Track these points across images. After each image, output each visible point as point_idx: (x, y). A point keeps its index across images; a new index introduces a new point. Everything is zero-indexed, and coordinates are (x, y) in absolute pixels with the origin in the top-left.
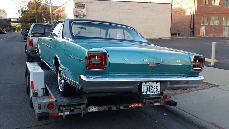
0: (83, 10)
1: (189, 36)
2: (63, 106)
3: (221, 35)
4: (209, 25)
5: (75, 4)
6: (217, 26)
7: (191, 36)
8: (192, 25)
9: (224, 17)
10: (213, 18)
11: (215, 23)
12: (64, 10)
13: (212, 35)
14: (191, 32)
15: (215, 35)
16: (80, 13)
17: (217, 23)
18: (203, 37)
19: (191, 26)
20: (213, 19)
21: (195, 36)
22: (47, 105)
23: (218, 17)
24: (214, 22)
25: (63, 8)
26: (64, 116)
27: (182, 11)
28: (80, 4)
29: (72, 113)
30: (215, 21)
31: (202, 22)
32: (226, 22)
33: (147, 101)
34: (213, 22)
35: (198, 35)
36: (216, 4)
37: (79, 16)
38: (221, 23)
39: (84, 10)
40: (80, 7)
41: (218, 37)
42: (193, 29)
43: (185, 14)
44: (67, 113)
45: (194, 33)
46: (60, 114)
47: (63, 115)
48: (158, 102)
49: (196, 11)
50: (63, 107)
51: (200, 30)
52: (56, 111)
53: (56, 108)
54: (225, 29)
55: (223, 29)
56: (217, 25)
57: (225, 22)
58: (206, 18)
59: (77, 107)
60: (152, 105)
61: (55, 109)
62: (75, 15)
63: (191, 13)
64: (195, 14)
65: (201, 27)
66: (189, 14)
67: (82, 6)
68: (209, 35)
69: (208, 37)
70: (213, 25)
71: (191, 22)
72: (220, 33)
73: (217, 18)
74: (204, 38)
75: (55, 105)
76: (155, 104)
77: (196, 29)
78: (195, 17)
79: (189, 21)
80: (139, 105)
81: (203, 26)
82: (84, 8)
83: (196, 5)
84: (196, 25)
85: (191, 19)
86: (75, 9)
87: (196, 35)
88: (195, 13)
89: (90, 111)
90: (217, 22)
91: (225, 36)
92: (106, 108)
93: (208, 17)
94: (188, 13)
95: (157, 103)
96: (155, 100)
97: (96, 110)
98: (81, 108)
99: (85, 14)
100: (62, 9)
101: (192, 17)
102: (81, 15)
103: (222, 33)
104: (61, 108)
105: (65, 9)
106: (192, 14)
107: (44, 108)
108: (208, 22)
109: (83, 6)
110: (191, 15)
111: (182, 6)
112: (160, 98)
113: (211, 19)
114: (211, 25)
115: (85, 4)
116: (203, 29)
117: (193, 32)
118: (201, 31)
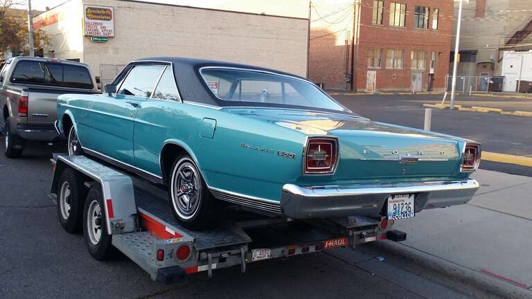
0: (105, 23)
1: (343, 91)
2: (207, 251)
3: (407, 90)
4: (383, 69)
5: (87, 10)
6: (399, 70)
7: (347, 91)
8: (350, 67)
9: (412, 52)
10: (392, 53)
11: (395, 64)
12: (55, 21)
13: (390, 89)
14: (347, 82)
15: (396, 89)
16: (100, 31)
17: (399, 64)
18: (372, 92)
19: (347, 69)
20: (392, 55)
21: (356, 91)
22: (175, 250)
23: (401, 51)
24: (394, 62)
25: (53, 16)
26: (210, 273)
27: (328, 37)
28: (100, 9)
29: (223, 265)
30: (395, 60)
31: (369, 60)
32: (418, 64)
33: (355, 233)
34: (392, 62)
35: (361, 90)
36: (397, 24)
37: (96, 39)
38: (407, 63)
39: (109, 25)
40: (100, 17)
41: (402, 94)
42: (352, 75)
43: (334, 43)
44: (214, 266)
45: (354, 85)
46: (201, 268)
47: (207, 271)
48: (373, 234)
49: (358, 37)
50: (207, 254)
51: (365, 79)
52: (194, 263)
53: (192, 256)
54: (414, 78)
55: (412, 76)
56: (399, 68)
57: (414, 62)
58: (378, 54)
59: (233, 252)
60: (362, 241)
61: (190, 259)
62: (86, 36)
63: (347, 41)
64: (355, 43)
65: (368, 72)
66: (344, 44)
67: (103, 15)
68: (385, 90)
69: (382, 93)
70: (391, 68)
71: (347, 59)
72: (405, 87)
73: (399, 53)
74: (375, 95)
75: (191, 249)
76: (368, 240)
77: (358, 76)
78: (357, 50)
79: (343, 58)
80: (341, 242)
81: (372, 70)
82: (109, 20)
83: (358, 24)
84: (357, 69)
85: (348, 55)
86: (87, 20)
87: (358, 90)
88: (357, 42)
89: (256, 259)
90: (399, 62)
91: (415, 92)
92: (282, 251)
93: (382, 50)
94: (340, 42)
95: (371, 236)
96: (369, 231)
97: (267, 257)
98: (240, 254)
99: (112, 35)
100: (49, 19)
101: (351, 51)
102: (102, 35)
103: (409, 85)
104: (204, 255)
105: (59, 18)
106: (350, 43)
107: (171, 257)
108: (382, 62)
109: (107, 15)
110: (348, 47)
111: (329, 25)
112: (377, 225)
113: (388, 55)
114: (387, 68)
115: (111, 9)
116: (372, 76)
117: (352, 82)
118: (367, 81)
